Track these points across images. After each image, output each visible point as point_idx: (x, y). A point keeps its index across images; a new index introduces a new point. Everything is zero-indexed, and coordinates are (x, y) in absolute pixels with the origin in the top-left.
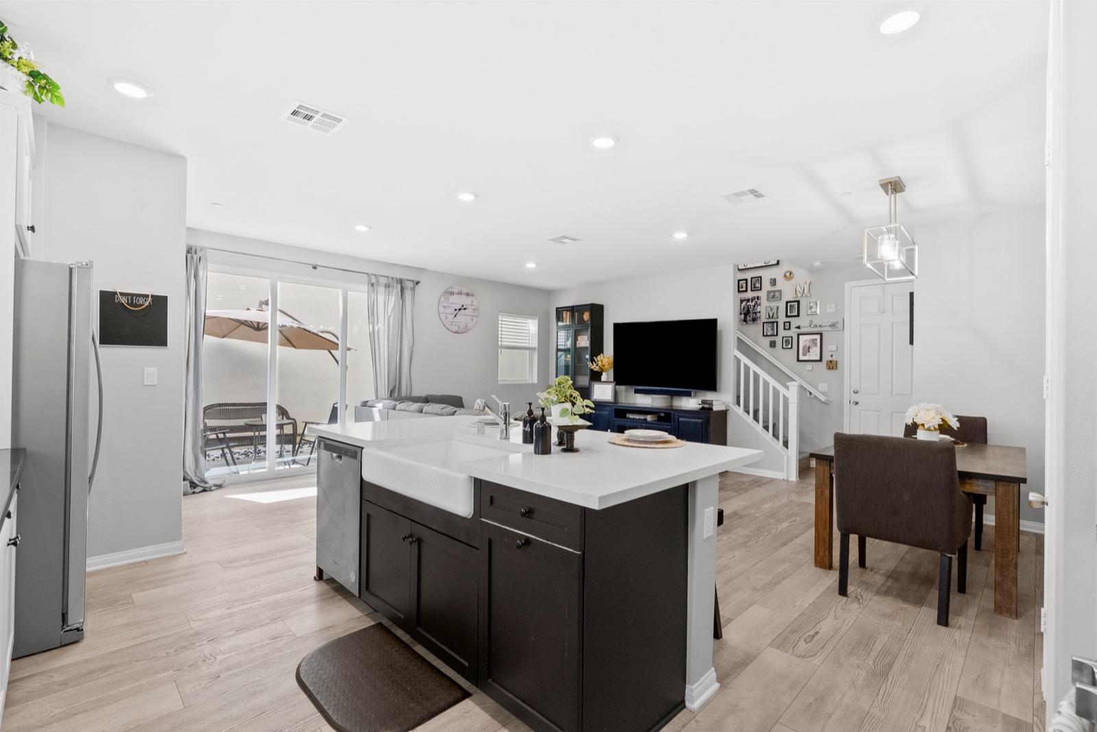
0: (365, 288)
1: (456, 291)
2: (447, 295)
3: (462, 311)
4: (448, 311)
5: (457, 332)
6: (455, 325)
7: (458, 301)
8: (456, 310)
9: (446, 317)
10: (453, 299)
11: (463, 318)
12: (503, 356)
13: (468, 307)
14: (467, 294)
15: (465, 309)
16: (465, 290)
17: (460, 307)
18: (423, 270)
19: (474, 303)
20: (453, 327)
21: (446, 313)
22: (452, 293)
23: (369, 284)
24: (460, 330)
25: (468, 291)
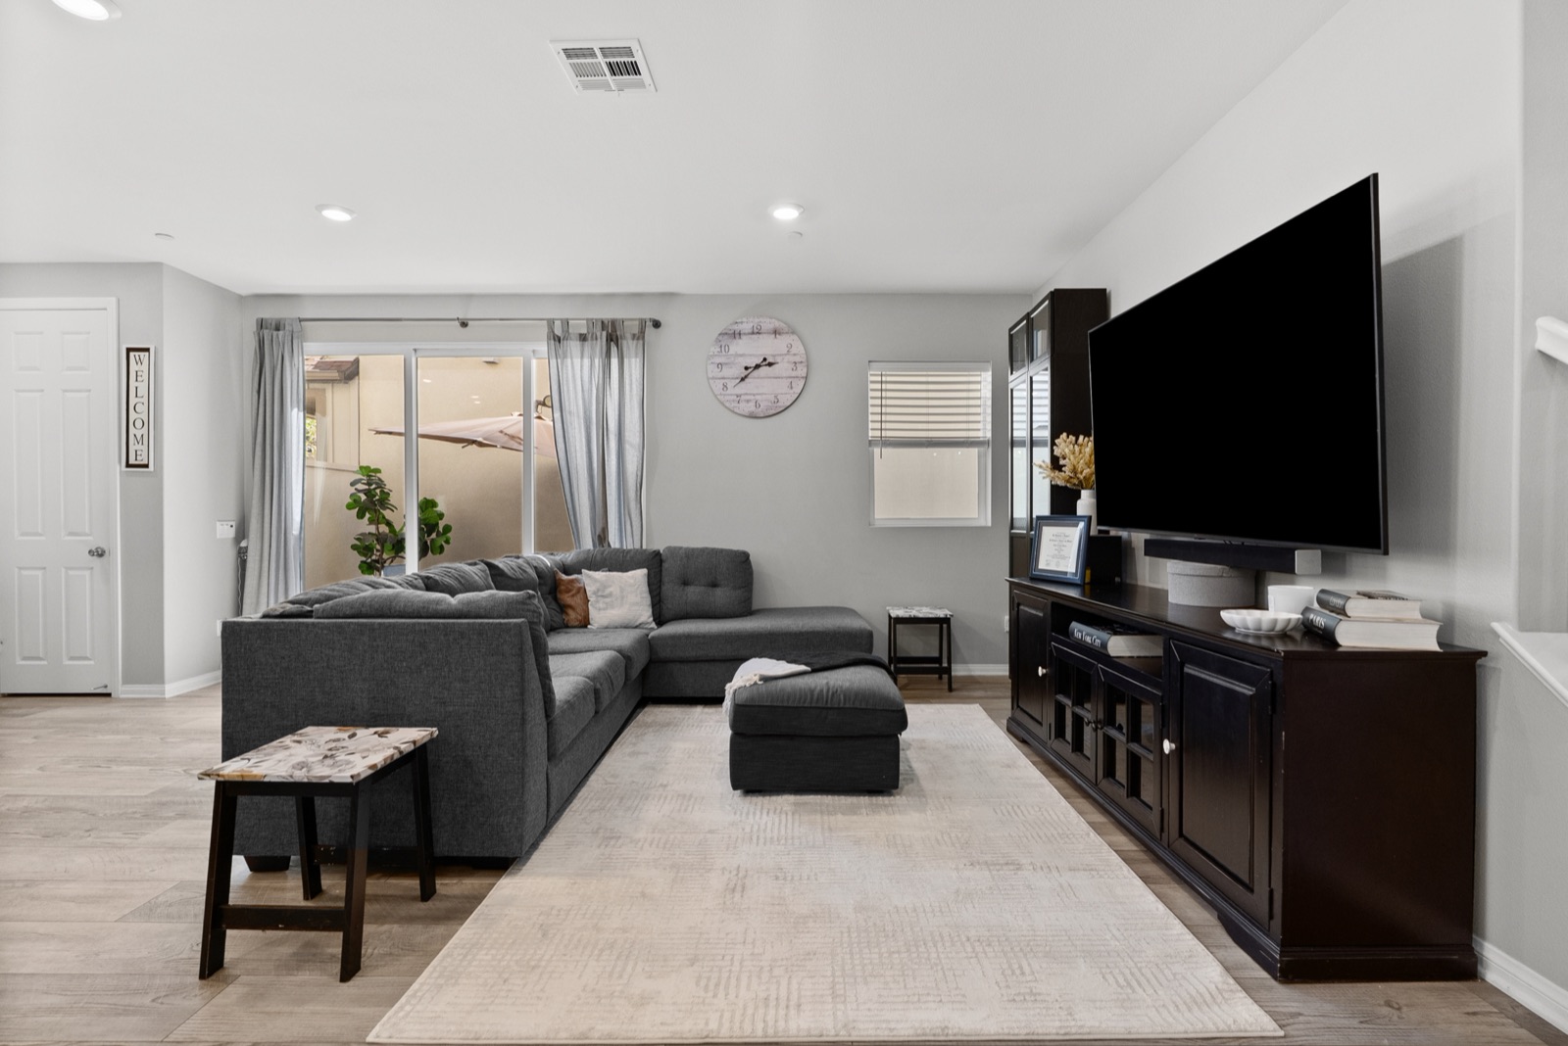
0: (543, 348)
1: (746, 327)
2: (725, 340)
3: (764, 370)
4: (727, 372)
5: (752, 416)
6: (748, 401)
7: (749, 350)
8: (746, 368)
9: (725, 386)
10: (738, 347)
11: (765, 388)
12: (885, 461)
13: (778, 359)
14: (776, 332)
15: (770, 364)
16: (768, 324)
17: (759, 361)
18: (671, 295)
19: (793, 350)
20: (743, 405)
21: (723, 378)
22: (736, 335)
23: (549, 339)
24: (760, 412)
25: (777, 324)
